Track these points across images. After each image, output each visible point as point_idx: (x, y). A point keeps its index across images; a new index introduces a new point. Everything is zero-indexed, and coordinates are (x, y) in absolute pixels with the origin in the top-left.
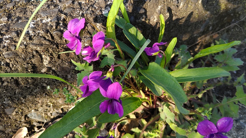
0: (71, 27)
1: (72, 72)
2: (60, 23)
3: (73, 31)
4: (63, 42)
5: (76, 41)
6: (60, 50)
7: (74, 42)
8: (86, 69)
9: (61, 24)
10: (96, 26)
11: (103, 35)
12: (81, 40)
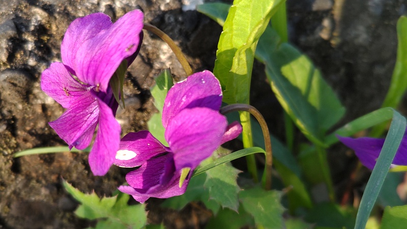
0: (74, 48)
1: (62, 218)
2: (25, 42)
3: (86, 65)
4: (34, 113)
5: (95, 111)
6: (21, 141)
7: (85, 115)
8: (117, 215)
9: (30, 46)
10: (158, 57)
11: (215, 89)
12: (114, 106)
